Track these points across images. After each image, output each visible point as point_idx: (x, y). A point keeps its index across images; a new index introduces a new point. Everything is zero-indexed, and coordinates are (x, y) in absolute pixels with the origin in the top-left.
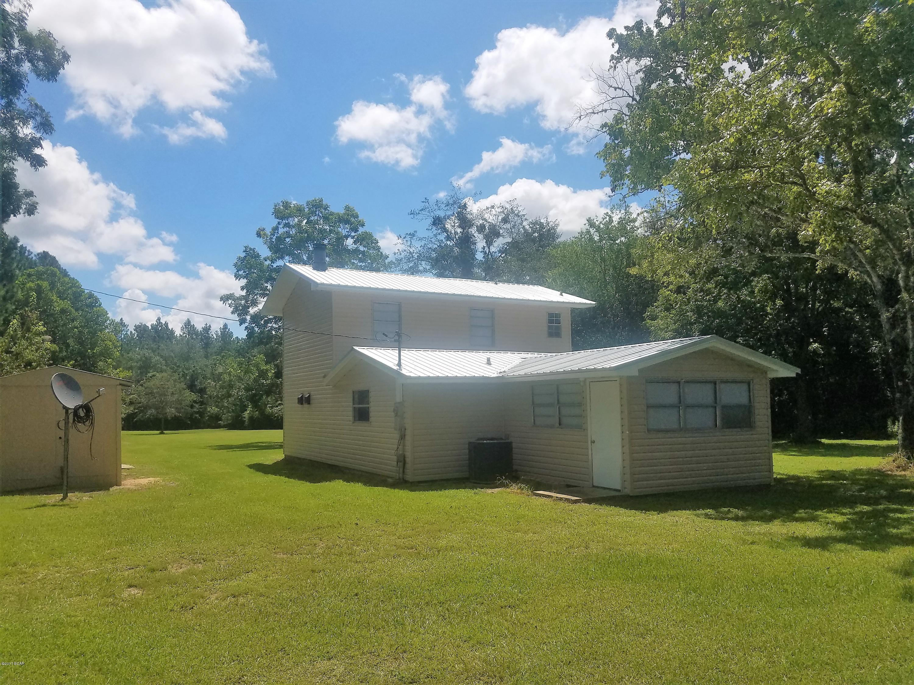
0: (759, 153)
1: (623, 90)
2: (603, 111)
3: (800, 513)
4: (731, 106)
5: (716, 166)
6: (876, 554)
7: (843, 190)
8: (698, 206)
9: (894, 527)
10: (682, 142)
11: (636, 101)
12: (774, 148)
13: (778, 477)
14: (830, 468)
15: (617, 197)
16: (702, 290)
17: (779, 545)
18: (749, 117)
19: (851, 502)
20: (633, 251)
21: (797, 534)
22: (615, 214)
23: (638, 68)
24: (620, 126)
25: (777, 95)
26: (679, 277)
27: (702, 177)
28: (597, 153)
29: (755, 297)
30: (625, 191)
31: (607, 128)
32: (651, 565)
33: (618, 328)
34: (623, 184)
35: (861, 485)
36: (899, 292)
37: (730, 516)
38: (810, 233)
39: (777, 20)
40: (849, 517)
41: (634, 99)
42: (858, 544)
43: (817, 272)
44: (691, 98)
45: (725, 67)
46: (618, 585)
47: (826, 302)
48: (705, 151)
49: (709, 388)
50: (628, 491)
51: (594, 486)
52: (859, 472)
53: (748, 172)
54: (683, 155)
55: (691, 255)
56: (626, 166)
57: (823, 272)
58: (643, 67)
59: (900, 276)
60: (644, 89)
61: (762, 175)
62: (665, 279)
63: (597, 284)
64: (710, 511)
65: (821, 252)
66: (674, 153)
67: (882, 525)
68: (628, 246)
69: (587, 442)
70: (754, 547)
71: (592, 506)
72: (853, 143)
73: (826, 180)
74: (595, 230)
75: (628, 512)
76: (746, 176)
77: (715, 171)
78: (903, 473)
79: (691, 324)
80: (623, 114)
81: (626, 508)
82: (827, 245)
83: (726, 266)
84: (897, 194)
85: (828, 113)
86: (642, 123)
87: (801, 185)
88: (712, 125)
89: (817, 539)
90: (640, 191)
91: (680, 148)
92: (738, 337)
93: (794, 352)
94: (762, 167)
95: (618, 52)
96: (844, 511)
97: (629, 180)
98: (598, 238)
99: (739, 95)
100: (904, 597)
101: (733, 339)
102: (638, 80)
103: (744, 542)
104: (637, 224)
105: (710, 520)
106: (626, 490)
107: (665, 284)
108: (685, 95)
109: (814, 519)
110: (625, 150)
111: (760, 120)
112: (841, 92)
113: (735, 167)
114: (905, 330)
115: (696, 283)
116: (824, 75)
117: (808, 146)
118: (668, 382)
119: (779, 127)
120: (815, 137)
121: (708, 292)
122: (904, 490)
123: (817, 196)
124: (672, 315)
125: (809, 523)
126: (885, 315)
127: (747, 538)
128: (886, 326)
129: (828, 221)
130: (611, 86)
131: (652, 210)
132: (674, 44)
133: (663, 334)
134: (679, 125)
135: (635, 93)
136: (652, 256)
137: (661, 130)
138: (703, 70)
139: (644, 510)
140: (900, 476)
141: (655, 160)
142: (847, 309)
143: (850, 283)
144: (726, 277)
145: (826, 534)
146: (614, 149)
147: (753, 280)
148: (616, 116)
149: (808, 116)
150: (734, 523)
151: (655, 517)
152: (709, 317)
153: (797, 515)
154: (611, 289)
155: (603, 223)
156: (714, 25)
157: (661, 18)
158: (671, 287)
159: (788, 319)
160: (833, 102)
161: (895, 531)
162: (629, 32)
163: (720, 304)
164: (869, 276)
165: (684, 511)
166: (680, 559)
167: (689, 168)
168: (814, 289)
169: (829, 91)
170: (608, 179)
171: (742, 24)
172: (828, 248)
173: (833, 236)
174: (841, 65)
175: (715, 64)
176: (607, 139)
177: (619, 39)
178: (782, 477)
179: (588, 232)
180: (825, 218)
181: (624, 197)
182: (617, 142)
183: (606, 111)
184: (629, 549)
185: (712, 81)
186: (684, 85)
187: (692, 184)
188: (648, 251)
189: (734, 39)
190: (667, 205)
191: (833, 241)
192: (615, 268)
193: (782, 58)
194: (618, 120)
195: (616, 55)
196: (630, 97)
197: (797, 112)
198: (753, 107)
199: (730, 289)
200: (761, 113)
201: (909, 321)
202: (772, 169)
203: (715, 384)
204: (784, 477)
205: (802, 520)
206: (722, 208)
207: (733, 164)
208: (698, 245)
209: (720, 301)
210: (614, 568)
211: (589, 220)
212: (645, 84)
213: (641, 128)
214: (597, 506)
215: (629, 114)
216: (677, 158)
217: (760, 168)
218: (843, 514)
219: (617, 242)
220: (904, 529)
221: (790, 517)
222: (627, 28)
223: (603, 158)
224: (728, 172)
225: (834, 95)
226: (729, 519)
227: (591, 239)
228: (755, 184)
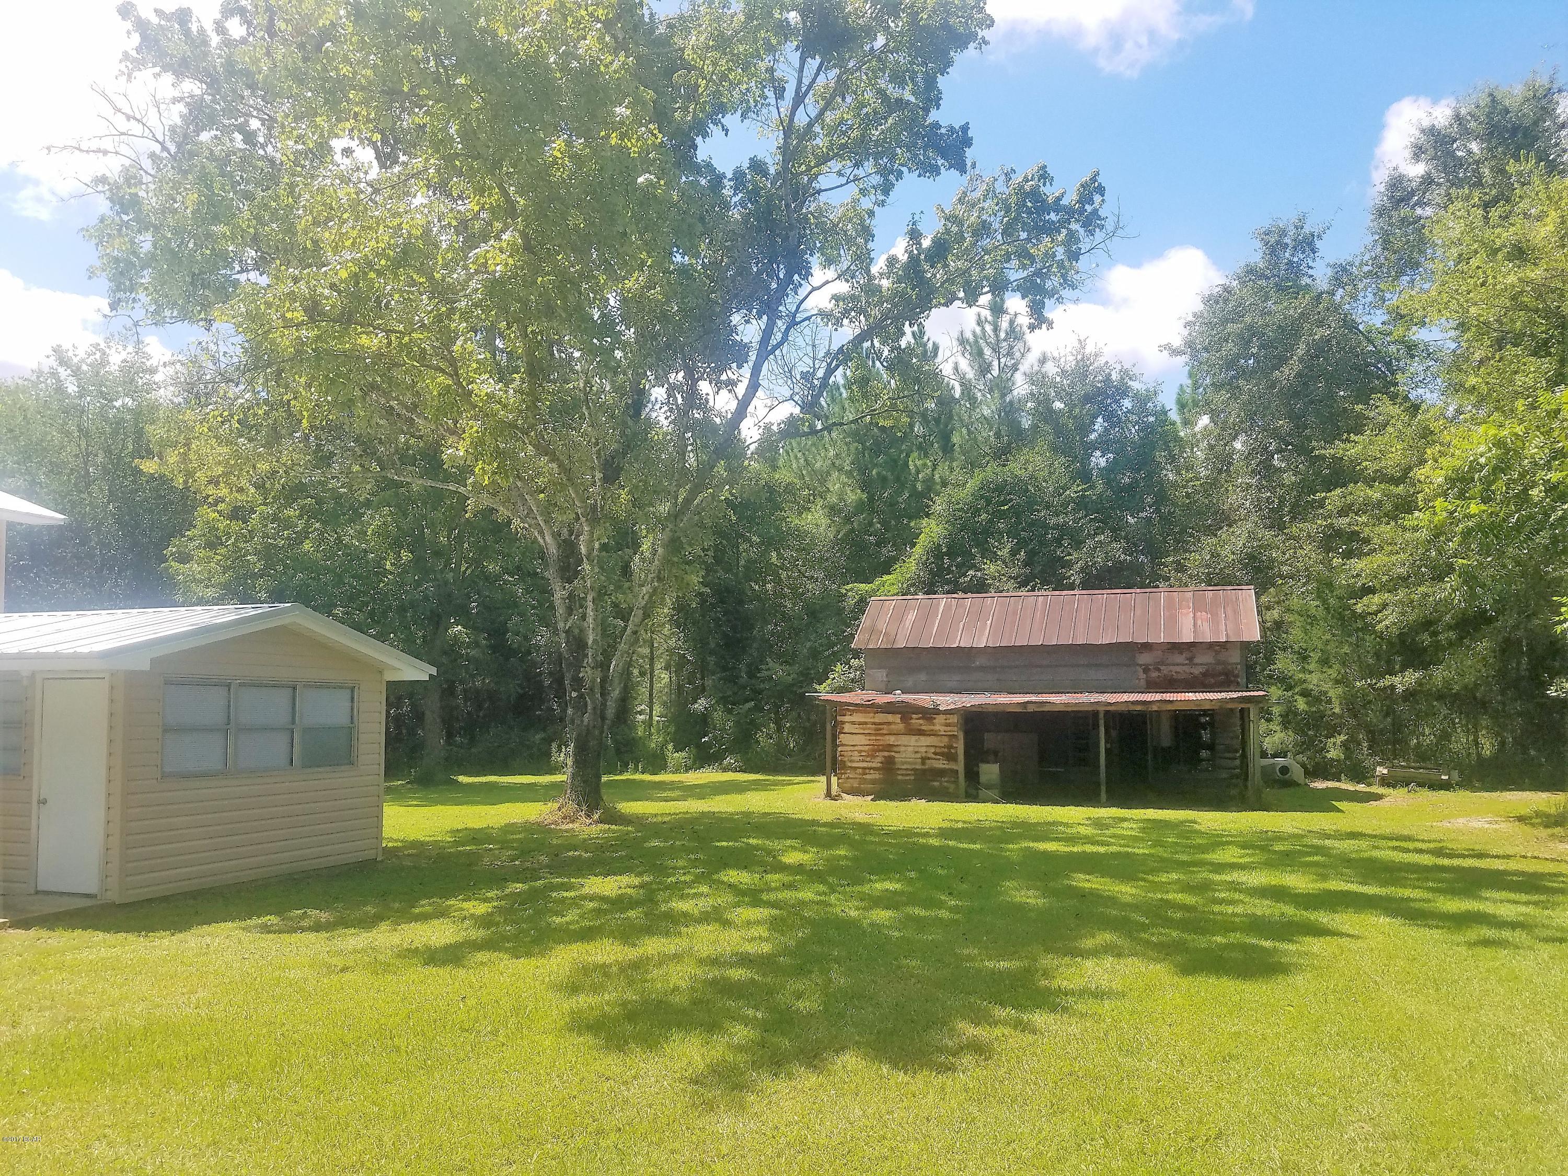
0: (387, 305)
1: (144, 124)
2: (98, 151)
3: (423, 906)
4: (345, 216)
5: (314, 310)
6: (533, 962)
7: (512, 398)
8: (279, 373)
9: (557, 914)
10: (254, 252)
11: (169, 153)
12: (412, 306)
13: (390, 845)
14: (471, 825)
15: (121, 321)
16: (275, 518)
17: (387, 968)
18: (373, 243)
19: (498, 878)
20: (149, 428)
21: (416, 944)
22: (113, 350)
23: (177, 94)
24: (133, 191)
25: (420, 220)
26: (237, 491)
27: (288, 324)
28: (82, 229)
29: (367, 542)
30: (139, 313)
31: (107, 187)
32: (154, 1042)
33: (111, 569)
34: (134, 300)
35: (513, 848)
36: (580, 562)
37: (305, 923)
38: (461, 454)
39: (427, 97)
40: (496, 904)
41: (164, 148)
42: (506, 950)
43: (467, 516)
44: (274, 179)
45: (338, 144)
46: (81, 1096)
47: (476, 563)
48: (296, 280)
49: (282, 698)
50: (113, 896)
51: (37, 892)
52: (510, 828)
53: (367, 334)
54: (253, 276)
55: (260, 455)
56: (143, 269)
57: (475, 516)
58: (186, 95)
59: (581, 538)
60: (186, 136)
61: (389, 343)
62: (211, 490)
63: (69, 480)
64: (272, 919)
65: (474, 485)
66: (237, 268)
67: (540, 913)
68: (137, 413)
69: (29, 803)
70: (348, 976)
71: (32, 932)
72: (529, 329)
73: (487, 375)
74: (69, 371)
75: (110, 937)
76: (364, 340)
77: (312, 319)
78: (571, 826)
79: (254, 576)
80: (142, 169)
81: (107, 930)
82: (486, 478)
83: (320, 482)
84: (582, 417)
85: (495, 271)
86: (179, 198)
87: (451, 376)
88: (312, 239)
89: (447, 948)
90: (168, 320)
91: (249, 261)
92: (336, 606)
93: (424, 636)
94: (390, 331)
95: (138, 50)
96: (489, 895)
97: (147, 295)
98: (76, 389)
99: (359, 202)
100: (571, 1030)
101: (326, 609)
102: (176, 114)
103: (330, 969)
104: (158, 377)
105: (271, 936)
106: (109, 893)
107: (210, 500)
108: (262, 170)
109: (442, 914)
110: (142, 238)
111: (392, 253)
112: (514, 244)
113: (346, 319)
114: (584, 617)
115: (265, 504)
116: (492, 210)
117: (466, 315)
118: (206, 683)
119: (419, 271)
120: (476, 305)
121: (287, 524)
122: (571, 853)
123: (474, 398)
124: (220, 558)
125: (435, 922)
126: (559, 595)
127: (334, 961)
128: (561, 611)
129: (488, 439)
130: (119, 111)
131: (191, 362)
132: (247, 73)
133: (200, 591)
134: (249, 220)
135: (167, 138)
136: (187, 445)
137: (216, 219)
138: (300, 139)
139: (143, 929)
140: (566, 831)
141: (201, 273)
142: (506, 577)
143: (513, 539)
144: (320, 502)
145: (459, 938)
146: (120, 230)
147: (363, 514)
148: (126, 170)
149: (465, 268)
150: (312, 936)
151: (166, 942)
152: (286, 566)
153: (417, 911)
154: (99, 492)
155: (89, 361)
156: (325, 69)
157: (227, 19)
158: (221, 507)
159: (418, 584)
160: (504, 256)
161: (558, 920)
162: (163, 23)
163: (307, 546)
164: (541, 533)
165: (223, 924)
166: (211, 1020)
167: (265, 303)
168: (460, 539)
169: (498, 238)
170: (103, 283)
171: (370, 83)
172: (486, 482)
173: (495, 465)
174: (518, 202)
175: (322, 136)
176: (102, 206)
177: (142, 26)
178: (395, 845)
179: (54, 374)
180: (484, 434)
181: (136, 324)
182: (125, 218)
183: (105, 153)
184: (108, 1015)
185: (312, 161)
186: (261, 152)
187: (269, 331)
188: (179, 435)
189: (357, 104)
190: (222, 359)
191: (494, 473)
192: (108, 451)
193: (432, 161)
194: (131, 177)
195: (134, 53)
196: (157, 141)
197: (450, 255)
198: (381, 227)
199: (325, 523)
200: (392, 242)
201: (590, 604)
202: (407, 339)
203: (294, 688)
204: (400, 844)
205: (424, 917)
206: (320, 385)
207: (343, 314)
208: (275, 438)
209: (308, 541)
210: (74, 1060)
211: (57, 350)
212: (188, 127)
213: (176, 205)
214: (44, 933)
215: (153, 172)
216: (243, 277)
217: (388, 332)
218: (486, 900)
219: (115, 403)
220: (571, 916)
221: (406, 916)
222: (158, 12)
223: (94, 241)
224: (333, 327)
225: (504, 245)
226: (303, 930)
227: (60, 389)
228: (378, 356)
